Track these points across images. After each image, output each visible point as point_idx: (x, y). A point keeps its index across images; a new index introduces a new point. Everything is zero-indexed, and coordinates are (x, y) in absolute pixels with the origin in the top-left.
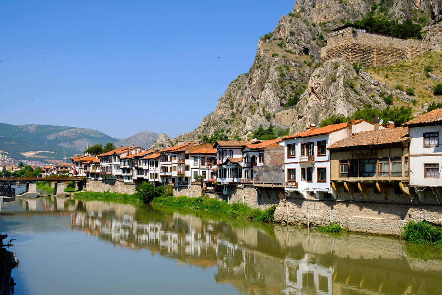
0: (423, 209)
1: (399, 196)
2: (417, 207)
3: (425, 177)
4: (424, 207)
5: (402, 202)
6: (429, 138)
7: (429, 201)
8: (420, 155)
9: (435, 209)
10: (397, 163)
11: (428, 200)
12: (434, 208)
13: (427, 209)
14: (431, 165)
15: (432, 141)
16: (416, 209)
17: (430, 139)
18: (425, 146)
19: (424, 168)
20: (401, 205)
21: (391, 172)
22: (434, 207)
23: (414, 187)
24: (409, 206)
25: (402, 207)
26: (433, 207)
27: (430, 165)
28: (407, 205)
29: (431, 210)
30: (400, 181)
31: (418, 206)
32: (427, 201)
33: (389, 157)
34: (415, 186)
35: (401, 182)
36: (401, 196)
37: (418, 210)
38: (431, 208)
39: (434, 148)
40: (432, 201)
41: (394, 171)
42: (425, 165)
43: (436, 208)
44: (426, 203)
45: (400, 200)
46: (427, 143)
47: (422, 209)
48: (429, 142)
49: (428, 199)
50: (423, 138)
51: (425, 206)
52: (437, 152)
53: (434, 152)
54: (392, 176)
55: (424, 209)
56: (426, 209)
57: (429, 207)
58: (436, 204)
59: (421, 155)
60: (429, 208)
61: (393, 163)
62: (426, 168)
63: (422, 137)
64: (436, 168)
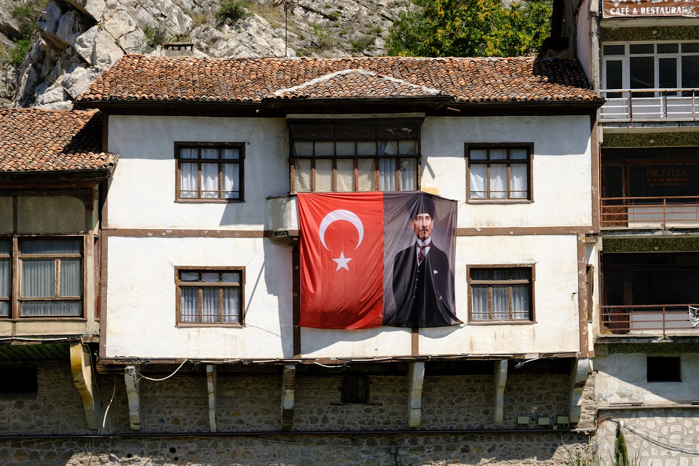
0: (135, 457)
1: (20, 405)
2: (109, 449)
3: (177, 323)
4: (142, 446)
5: (32, 431)
6: (195, 166)
7: (162, 420)
8: (157, 233)
9: (190, 453)
10: (53, 259)
11: (161, 415)
12: (186, 448)
13: (153, 454)
14: (203, 275)
15: (209, 179)
16: (105, 457)
17: (200, 169)
18: (179, 197)
19: (174, 286)
20: (29, 444)
21: (21, 301)
22: (188, 444)
23: (125, 366)
24: (72, 445)
25: (35, 453)
26: (182, 446)
27: (200, 272)
28: (59, 444)
29: (173, 456)
30: (74, 340)
31: (113, 445)
32: (155, 423)
33: (15, 232)
34: (130, 360)
35: (79, 341)
36: (28, 403)
37: (111, 459)
38: (173, 450)
39: (225, 205)
40: (176, 421)
41: (34, 297)
42: (181, 272)
43: (194, 447)
44: (149, 428)
45: (22, 423)
46: (188, 183)
47: (129, 456)
48: (194, 181)
49: (159, 412)
50: (173, 162)
51: (146, 443)
52: (238, 221)
53: (222, 224)
54: (27, 319)
55: (142, 454)
56: (148, 455)
57: (164, 446)
58: (194, 431)
59: (165, 231)
60: (166, 451)
61: (31, 259)
62: (181, 287)
63: (169, 158)
64: (224, 288)
